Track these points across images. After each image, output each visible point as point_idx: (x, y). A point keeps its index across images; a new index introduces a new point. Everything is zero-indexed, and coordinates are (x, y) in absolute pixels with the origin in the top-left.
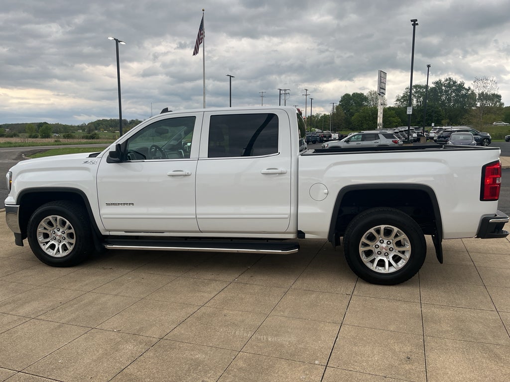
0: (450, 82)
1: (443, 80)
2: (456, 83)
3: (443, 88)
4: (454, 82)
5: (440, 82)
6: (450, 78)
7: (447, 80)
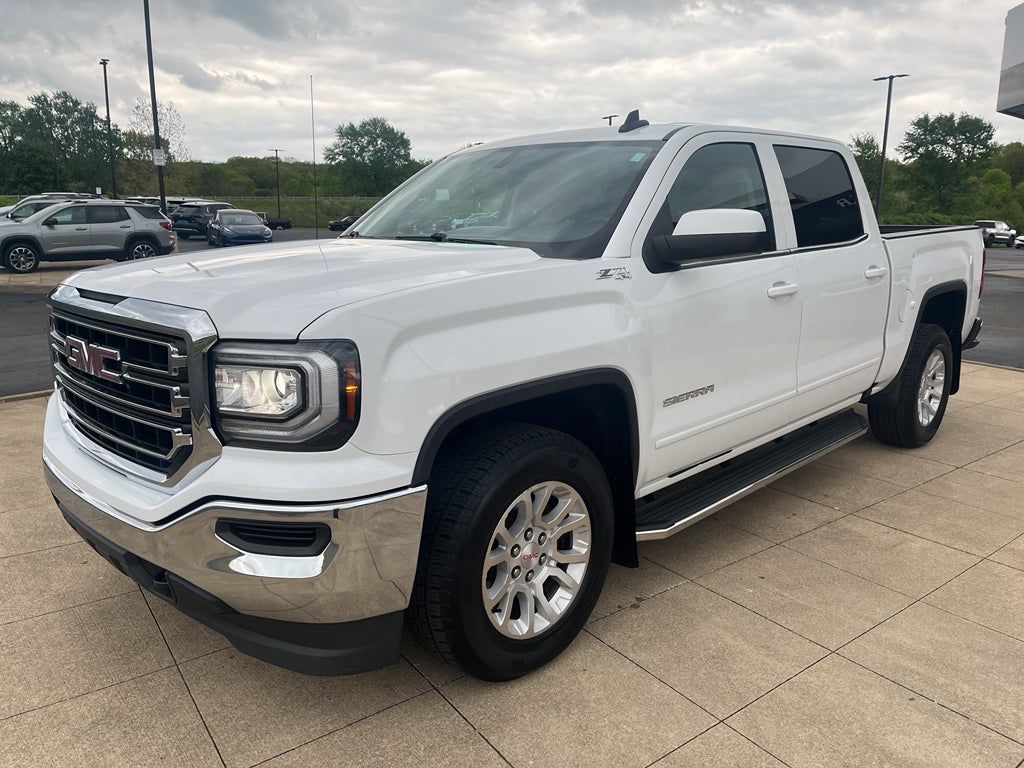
0: (65, 102)
1: (51, 96)
2: (79, 104)
3: (54, 112)
4: (76, 103)
5: (46, 100)
6: (65, 93)
7: (58, 97)
